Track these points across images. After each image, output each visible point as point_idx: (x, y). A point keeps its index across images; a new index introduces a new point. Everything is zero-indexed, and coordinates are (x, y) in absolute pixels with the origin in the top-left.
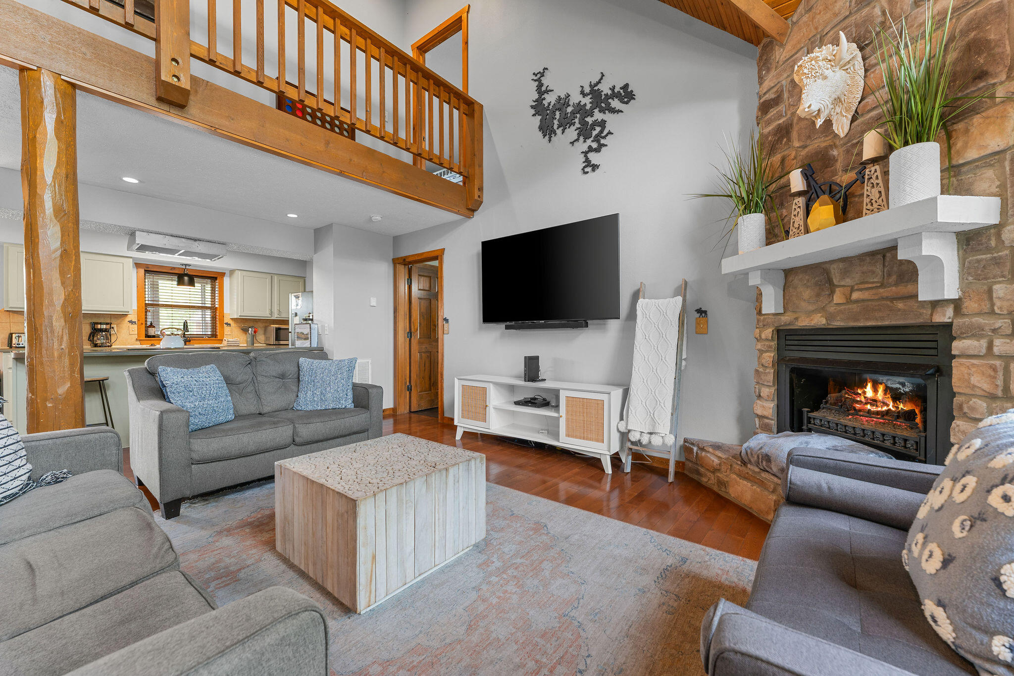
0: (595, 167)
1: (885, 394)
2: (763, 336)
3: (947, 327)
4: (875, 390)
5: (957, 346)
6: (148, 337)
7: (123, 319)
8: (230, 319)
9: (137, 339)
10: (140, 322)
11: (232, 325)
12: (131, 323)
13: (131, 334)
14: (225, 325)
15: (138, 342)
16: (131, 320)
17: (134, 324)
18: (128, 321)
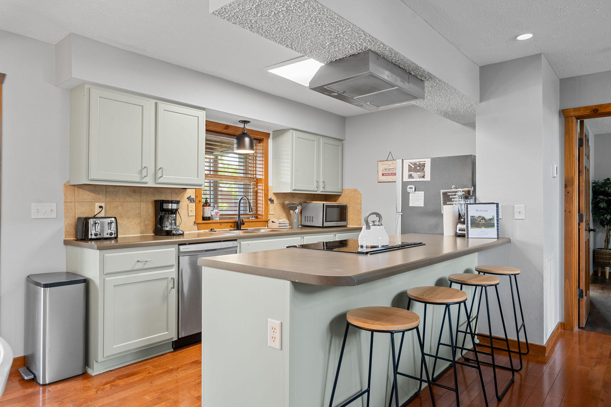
6: (204, 218)
7: (183, 196)
8: (273, 194)
9: (195, 222)
10: (198, 199)
11: (275, 201)
12: (190, 201)
13: (190, 216)
14: (269, 202)
15: (196, 227)
16: (190, 196)
17: (192, 201)
18: (187, 198)
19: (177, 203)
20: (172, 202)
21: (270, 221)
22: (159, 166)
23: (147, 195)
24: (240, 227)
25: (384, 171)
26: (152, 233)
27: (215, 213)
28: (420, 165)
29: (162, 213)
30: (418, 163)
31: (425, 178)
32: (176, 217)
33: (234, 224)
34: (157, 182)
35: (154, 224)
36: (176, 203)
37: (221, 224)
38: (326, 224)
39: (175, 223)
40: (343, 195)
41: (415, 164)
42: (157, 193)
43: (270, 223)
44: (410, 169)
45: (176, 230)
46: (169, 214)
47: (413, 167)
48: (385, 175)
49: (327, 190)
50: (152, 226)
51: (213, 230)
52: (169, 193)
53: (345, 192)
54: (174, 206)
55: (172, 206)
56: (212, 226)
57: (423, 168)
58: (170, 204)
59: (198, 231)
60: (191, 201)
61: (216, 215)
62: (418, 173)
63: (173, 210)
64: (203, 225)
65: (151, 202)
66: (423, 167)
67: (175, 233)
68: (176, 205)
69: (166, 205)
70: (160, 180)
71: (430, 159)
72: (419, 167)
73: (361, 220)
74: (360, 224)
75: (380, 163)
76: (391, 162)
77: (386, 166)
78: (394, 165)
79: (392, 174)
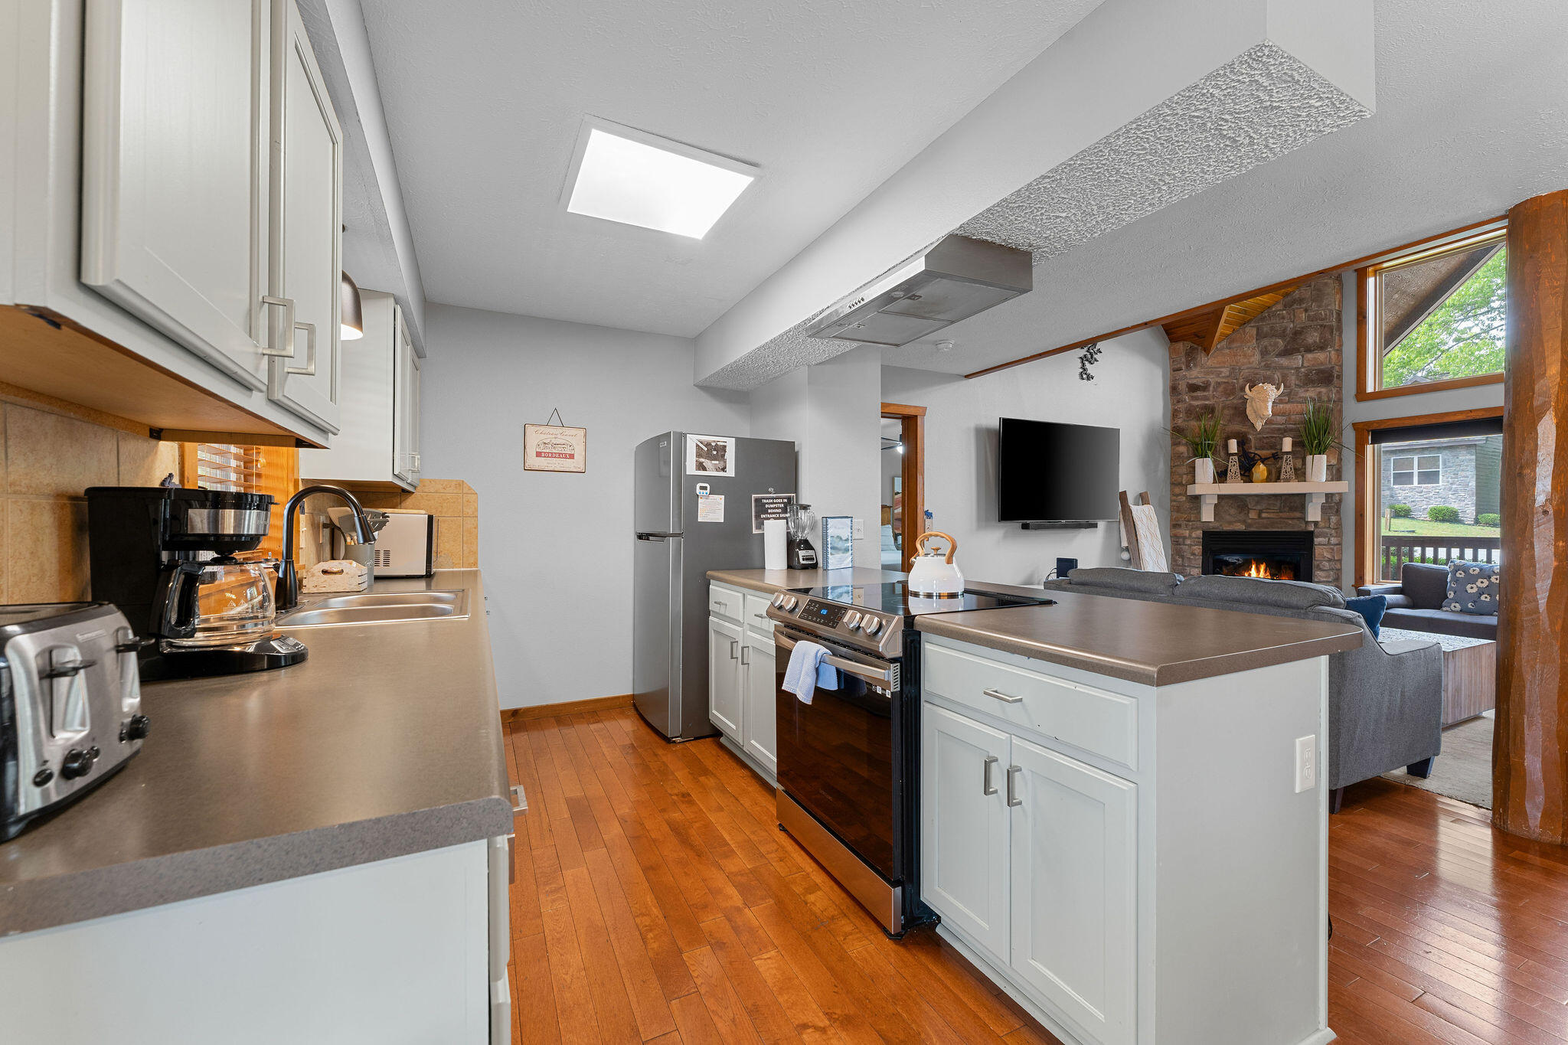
0: (1090, 377)
1: (1266, 573)
2: (1194, 535)
3: (1312, 533)
4: (1258, 571)
5: (1317, 540)
25: (542, 446)
28: (716, 448)
30: (713, 444)
31: (725, 472)
41: (708, 445)
44: (699, 452)
47: (705, 449)
48: (543, 455)
57: (722, 453)
62: (713, 462)
66: (722, 451)
71: (734, 439)
72: (715, 450)
73: (475, 553)
74: (475, 564)
75: (530, 430)
76: (560, 430)
77: (546, 436)
78: (568, 438)
79: (560, 455)
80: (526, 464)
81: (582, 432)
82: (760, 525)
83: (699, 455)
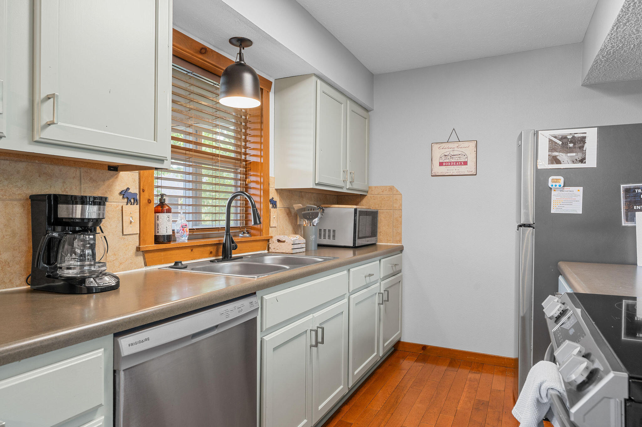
6: (158, 239)
7: (110, 187)
8: (275, 191)
9: (138, 249)
10: (146, 196)
11: (278, 204)
12: (126, 200)
13: (126, 235)
14: (271, 206)
15: (140, 259)
16: (128, 189)
17: (132, 201)
18: (121, 193)
19: (100, 204)
20: (83, 201)
21: (275, 239)
22: (44, 90)
23: (6, 179)
24: (231, 254)
25: (443, 158)
26: (25, 283)
27: (180, 226)
28: (574, 140)
29: (54, 230)
30: (569, 137)
31: (585, 163)
32: (94, 239)
33: (215, 247)
34: (37, 138)
35: (31, 258)
36: (94, 203)
37: (192, 250)
38: (359, 242)
39: (94, 255)
40: (369, 195)
41: (563, 138)
42: (39, 176)
43: (274, 245)
44: (553, 147)
45: (97, 277)
46: (75, 232)
47: (560, 143)
48: (444, 164)
49: (355, 187)
50: (23, 264)
51: (180, 264)
52: (74, 177)
53: (372, 191)
54: (91, 212)
55: (83, 211)
56: (176, 256)
57: (580, 145)
58: (79, 207)
59: (145, 269)
60: (129, 202)
61: (183, 230)
62: (569, 155)
63: (88, 223)
64: (157, 254)
65: (20, 200)
66: (580, 143)
67: (94, 284)
68: (95, 208)
69: (67, 209)
70: (48, 134)
71: (596, 128)
72: (571, 142)
73: (400, 234)
74: (400, 241)
75: (436, 147)
76: (456, 145)
77: (446, 150)
78: (463, 150)
79: (457, 163)
80: (433, 172)
81: (473, 144)
82: (631, 217)
83: (552, 149)
